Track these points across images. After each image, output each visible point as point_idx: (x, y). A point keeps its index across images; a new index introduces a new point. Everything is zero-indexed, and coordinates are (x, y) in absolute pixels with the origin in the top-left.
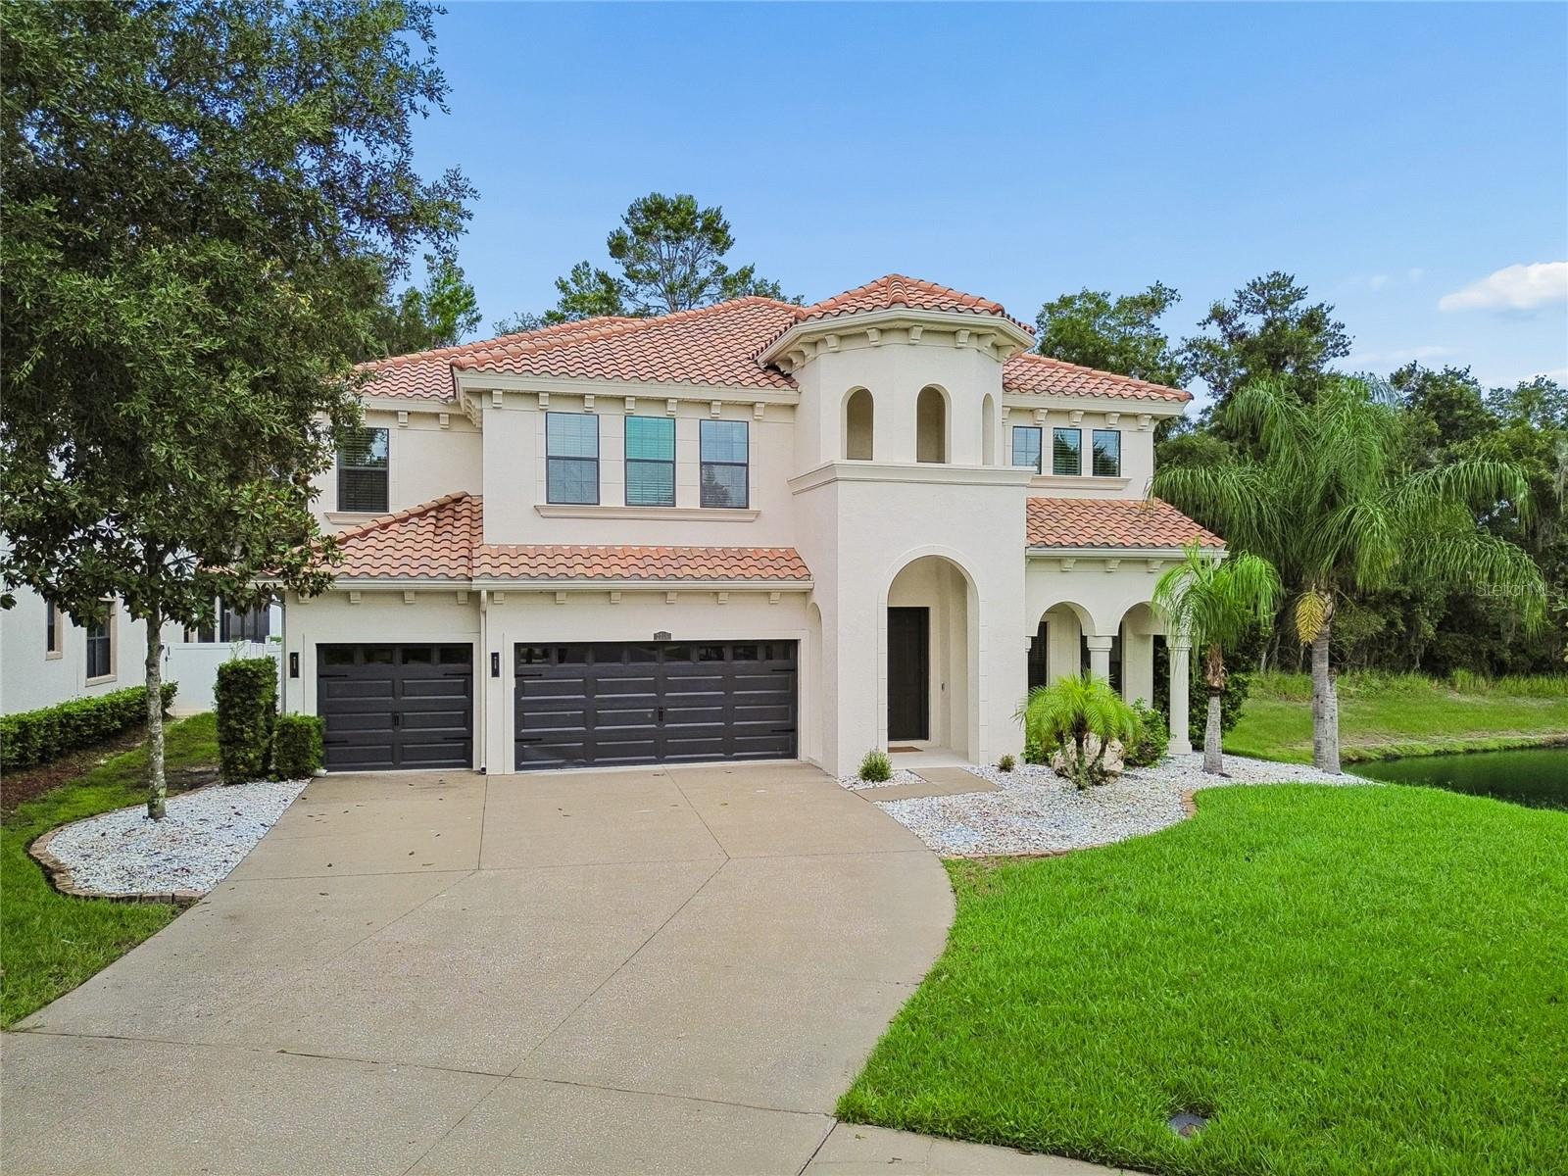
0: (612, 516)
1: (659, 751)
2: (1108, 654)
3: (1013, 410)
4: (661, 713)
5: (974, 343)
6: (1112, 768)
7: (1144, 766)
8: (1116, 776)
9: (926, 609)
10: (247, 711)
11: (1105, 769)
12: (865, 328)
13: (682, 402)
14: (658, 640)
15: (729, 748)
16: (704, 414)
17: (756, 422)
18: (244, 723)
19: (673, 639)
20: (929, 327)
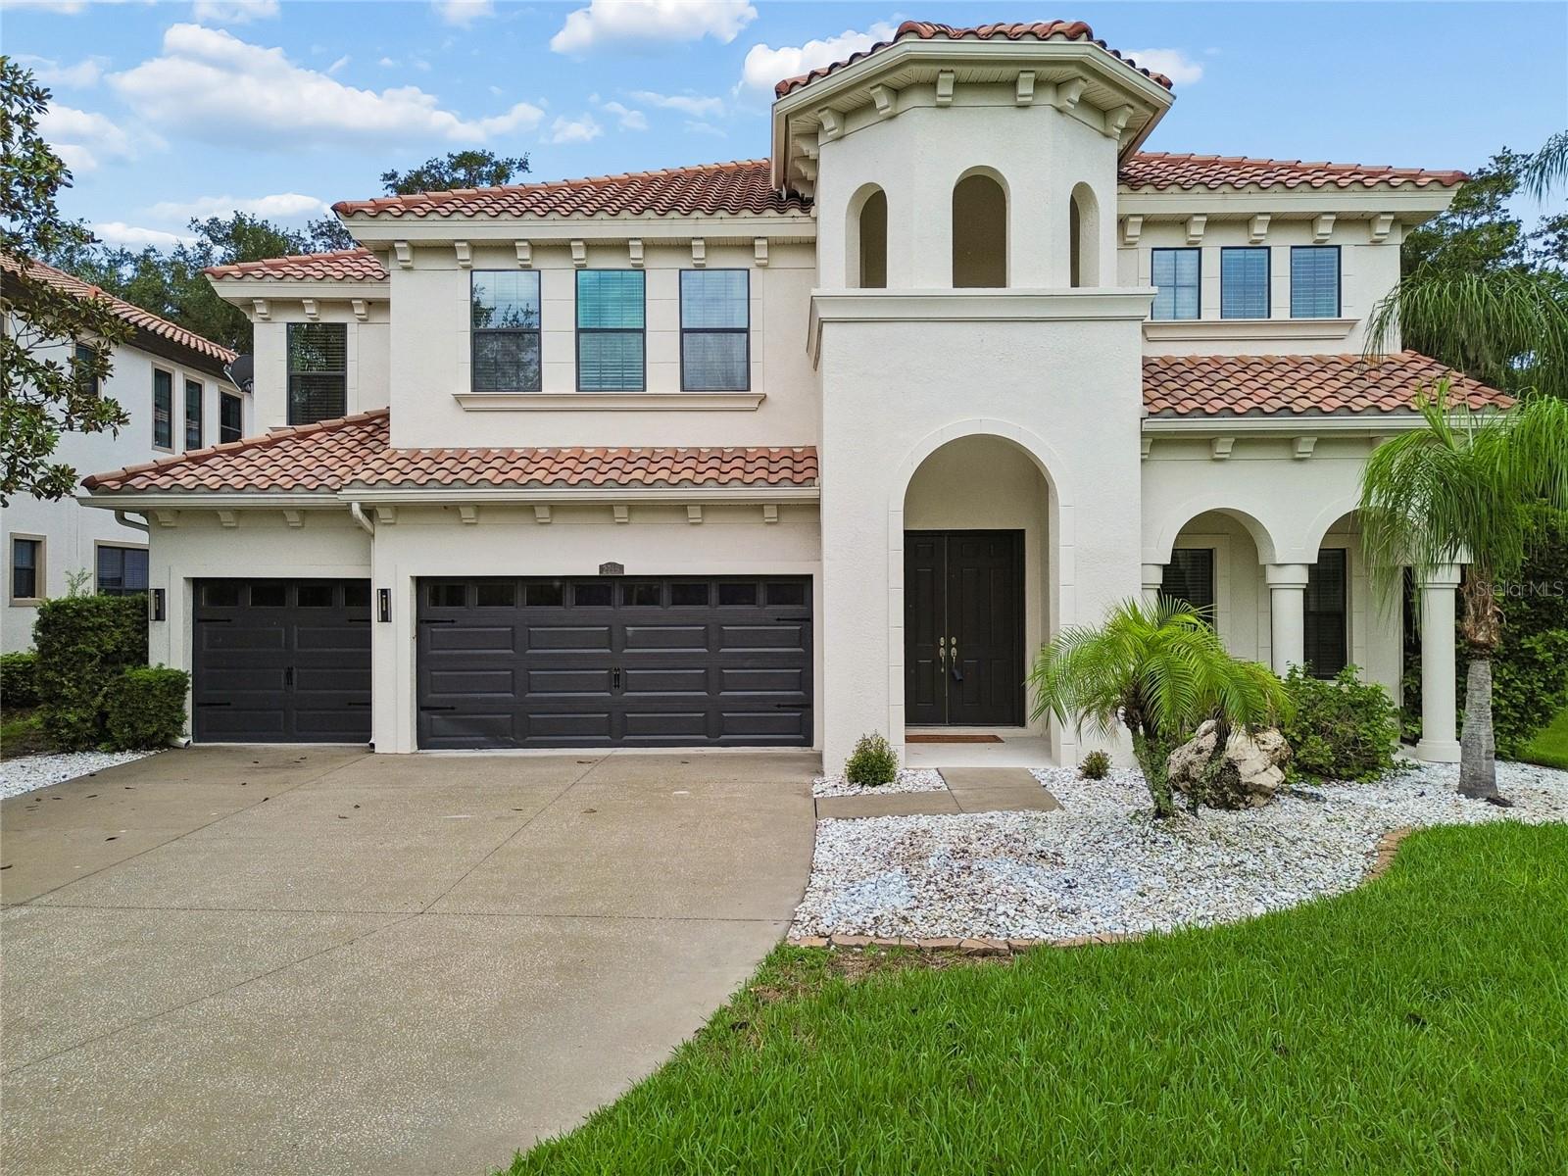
0: (560, 405)
1: (617, 729)
2: (1301, 593)
3: (1150, 223)
4: (617, 677)
5: (1048, 97)
6: (1258, 780)
7: (1350, 778)
8: (1267, 795)
9: (1022, 532)
10: (69, 660)
11: (1244, 780)
12: (866, 88)
13: (650, 246)
14: (604, 574)
15: (714, 728)
16: (682, 262)
17: (760, 271)
18: (63, 675)
19: (627, 573)
20: (966, 73)
